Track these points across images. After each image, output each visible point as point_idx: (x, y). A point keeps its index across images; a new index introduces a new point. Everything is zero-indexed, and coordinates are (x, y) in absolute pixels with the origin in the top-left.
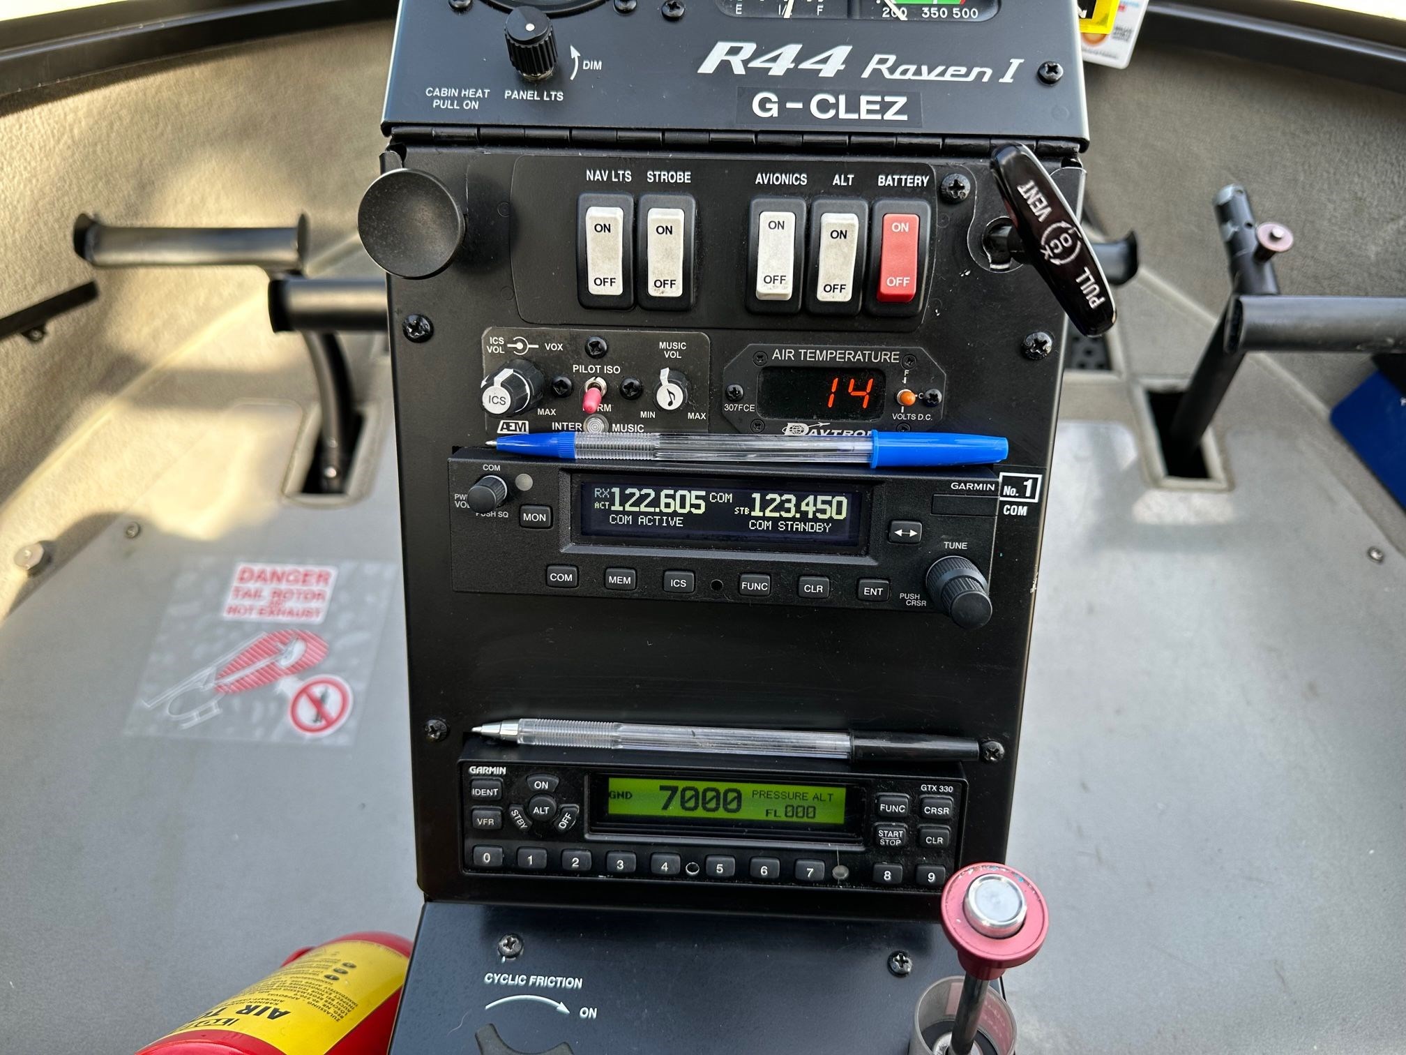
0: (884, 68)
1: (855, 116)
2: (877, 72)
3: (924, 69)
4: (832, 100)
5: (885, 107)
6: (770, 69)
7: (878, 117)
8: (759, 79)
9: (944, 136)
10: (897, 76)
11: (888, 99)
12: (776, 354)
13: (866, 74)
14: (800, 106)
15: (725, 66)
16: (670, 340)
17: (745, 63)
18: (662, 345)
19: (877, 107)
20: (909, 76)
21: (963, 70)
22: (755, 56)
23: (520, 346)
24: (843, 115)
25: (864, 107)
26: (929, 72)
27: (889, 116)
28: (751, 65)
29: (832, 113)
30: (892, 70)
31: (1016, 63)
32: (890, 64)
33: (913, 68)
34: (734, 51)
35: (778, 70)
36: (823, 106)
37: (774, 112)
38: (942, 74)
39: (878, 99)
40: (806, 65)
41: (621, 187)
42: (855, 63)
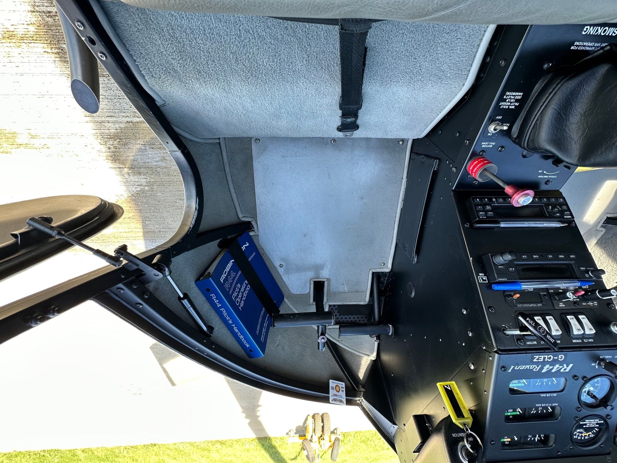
0: (536, 368)
1: (544, 356)
2: (538, 367)
3: (528, 368)
4: (548, 360)
5: (538, 359)
6: (559, 366)
7: (540, 356)
8: (561, 364)
9: (526, 353)
10: (534, 366)
11: (537, 361)
12: (541, 305)
13: (540, 366)
14: (555, 358)
15: (567, 366)
16: (563, 307)
17: (563, 367)
18: (564, 306)
19: (540, 359)
20: (532, 366)
21: (521, 368)
22: (561, 369)
23: (591, 304)
24: (547, 356)
25: (542, 359)
26: (527, 368)
27: (538, 357)
28: (562, 367)
29: (549, 357)
30: (535, 367)
31: (510, 371)
32: (535, 369)
33: (531, 368)
34: (565, 369)
35: (557, 366)
36: (550, 358)
37: (560, 356)
38: (525, 367)
39: (539, 361)
40: (551, 367)
41: (586, 338)
42: (542, 368)
